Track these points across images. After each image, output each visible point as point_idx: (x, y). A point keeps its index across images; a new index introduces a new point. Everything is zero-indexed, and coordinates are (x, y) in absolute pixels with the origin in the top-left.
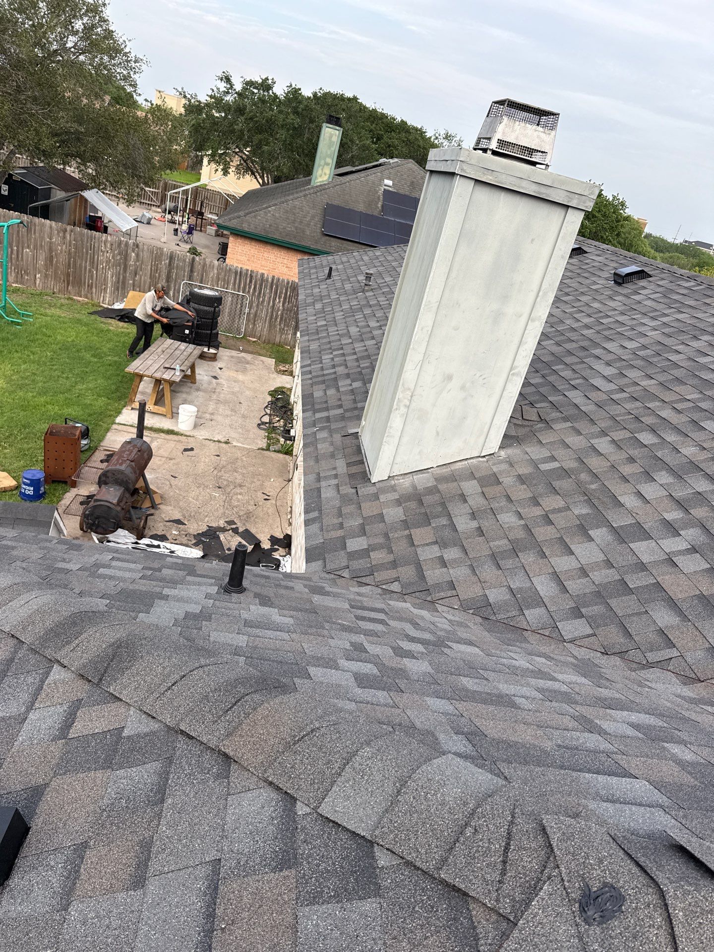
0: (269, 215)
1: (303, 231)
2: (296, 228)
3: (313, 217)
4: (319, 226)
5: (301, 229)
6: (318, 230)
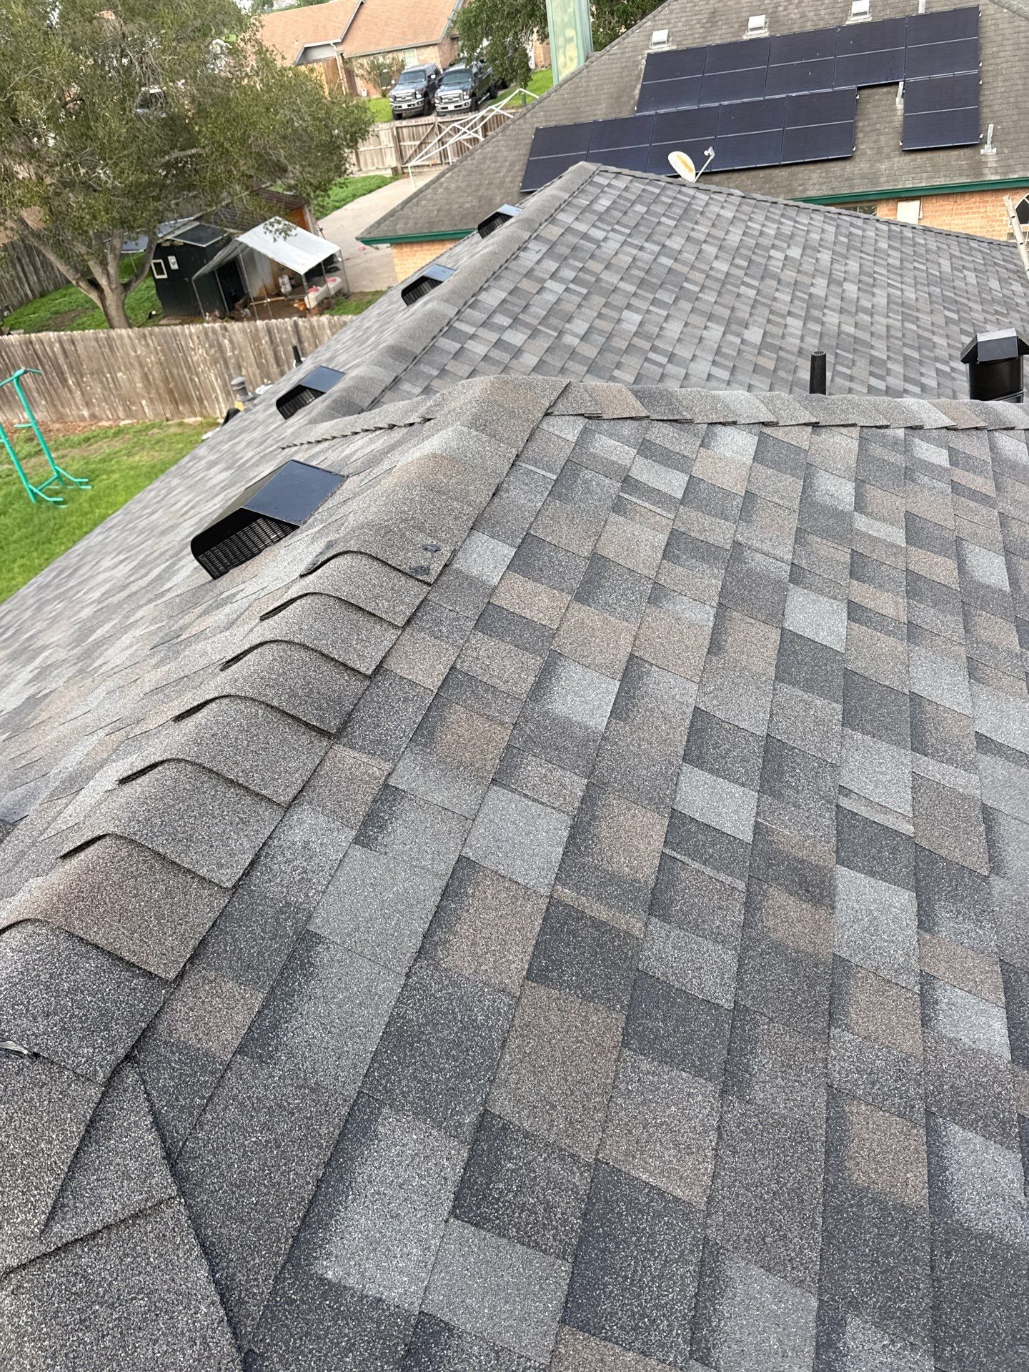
2: (480, 199)
3: (513, 164)
4: (520, 179)
5: (487, 197)
6: (516, 187)
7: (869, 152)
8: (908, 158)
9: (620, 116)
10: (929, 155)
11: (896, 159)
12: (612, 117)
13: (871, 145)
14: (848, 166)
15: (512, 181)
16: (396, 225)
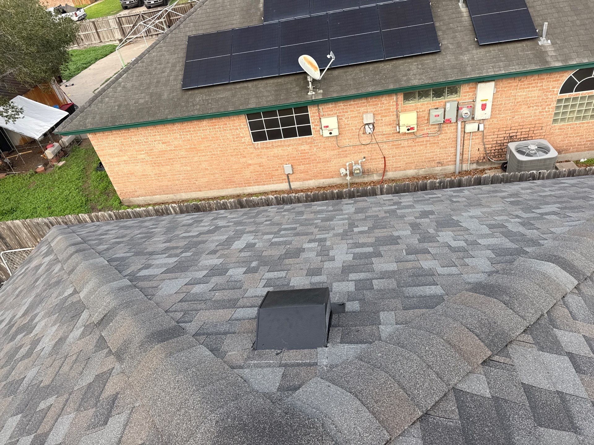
0: (119, 89)
1: (160, 95)
2: (151, 95)
3: (174, 65)
4: (181, 77)
5: (156, 94)
6: (179, 85)
7: (451, 47)
8: (483, 51)
9: (252, 24)
10: (500, 47)
11: (474, 52)
12: (245, 25)
13: (451, 41)
14: (438, 59)
15: (175, 80)
16: (86, 119)
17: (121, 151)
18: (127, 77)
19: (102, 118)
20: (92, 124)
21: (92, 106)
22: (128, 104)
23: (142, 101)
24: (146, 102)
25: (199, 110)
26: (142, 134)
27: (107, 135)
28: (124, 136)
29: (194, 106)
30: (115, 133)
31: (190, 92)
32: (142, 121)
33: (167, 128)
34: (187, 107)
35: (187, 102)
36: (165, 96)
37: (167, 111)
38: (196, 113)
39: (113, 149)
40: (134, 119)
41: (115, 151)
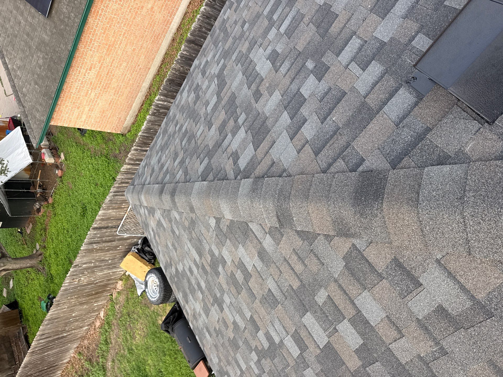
0: (18, 73)
1: (43, 42)
5: (39, 44)
6: (40, 17)
15: (33, 17)
16: (35, 117)
17: (78, 108)
18: (10, 59)
19: (41, 104)
20: (43, 115)
21: (24, 105)
22: (38, 75)
23: (41, 62)
24: (43, 58)
25: (76, 16)
26: (72, 82)
27: (59, 110)
28: (67, 97)
29: (69, 18)
30: (60, 102)
31: (53, 12)
32: (60, 74)
33: (78, 57)
34: (67, 25)
35: (62, 21)
36: (47, 38)
37: (62, 45)
38: (77, 20)
39: (74, 113)
40: (55, 79)
41: (76, 112)
